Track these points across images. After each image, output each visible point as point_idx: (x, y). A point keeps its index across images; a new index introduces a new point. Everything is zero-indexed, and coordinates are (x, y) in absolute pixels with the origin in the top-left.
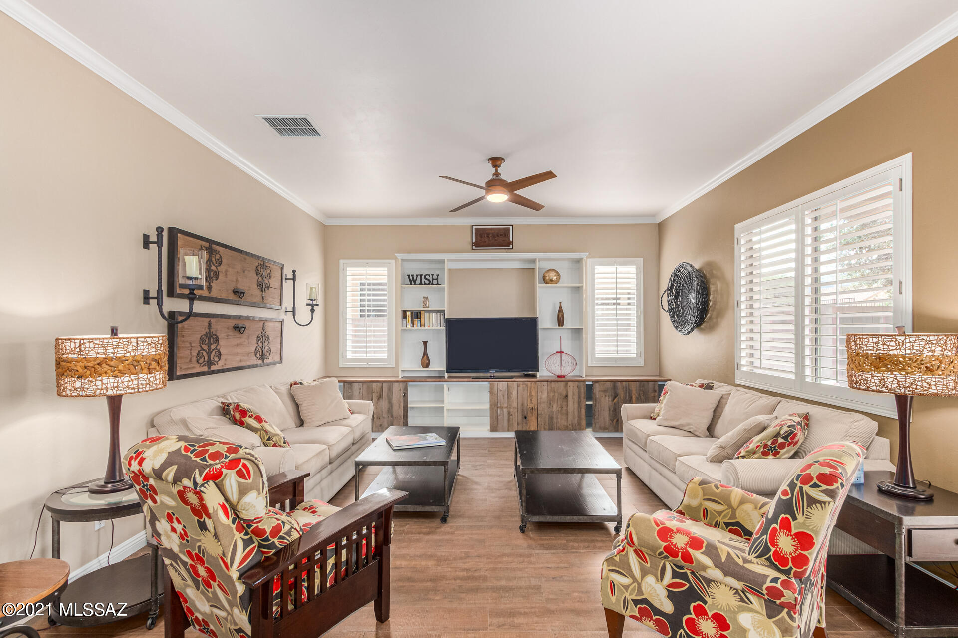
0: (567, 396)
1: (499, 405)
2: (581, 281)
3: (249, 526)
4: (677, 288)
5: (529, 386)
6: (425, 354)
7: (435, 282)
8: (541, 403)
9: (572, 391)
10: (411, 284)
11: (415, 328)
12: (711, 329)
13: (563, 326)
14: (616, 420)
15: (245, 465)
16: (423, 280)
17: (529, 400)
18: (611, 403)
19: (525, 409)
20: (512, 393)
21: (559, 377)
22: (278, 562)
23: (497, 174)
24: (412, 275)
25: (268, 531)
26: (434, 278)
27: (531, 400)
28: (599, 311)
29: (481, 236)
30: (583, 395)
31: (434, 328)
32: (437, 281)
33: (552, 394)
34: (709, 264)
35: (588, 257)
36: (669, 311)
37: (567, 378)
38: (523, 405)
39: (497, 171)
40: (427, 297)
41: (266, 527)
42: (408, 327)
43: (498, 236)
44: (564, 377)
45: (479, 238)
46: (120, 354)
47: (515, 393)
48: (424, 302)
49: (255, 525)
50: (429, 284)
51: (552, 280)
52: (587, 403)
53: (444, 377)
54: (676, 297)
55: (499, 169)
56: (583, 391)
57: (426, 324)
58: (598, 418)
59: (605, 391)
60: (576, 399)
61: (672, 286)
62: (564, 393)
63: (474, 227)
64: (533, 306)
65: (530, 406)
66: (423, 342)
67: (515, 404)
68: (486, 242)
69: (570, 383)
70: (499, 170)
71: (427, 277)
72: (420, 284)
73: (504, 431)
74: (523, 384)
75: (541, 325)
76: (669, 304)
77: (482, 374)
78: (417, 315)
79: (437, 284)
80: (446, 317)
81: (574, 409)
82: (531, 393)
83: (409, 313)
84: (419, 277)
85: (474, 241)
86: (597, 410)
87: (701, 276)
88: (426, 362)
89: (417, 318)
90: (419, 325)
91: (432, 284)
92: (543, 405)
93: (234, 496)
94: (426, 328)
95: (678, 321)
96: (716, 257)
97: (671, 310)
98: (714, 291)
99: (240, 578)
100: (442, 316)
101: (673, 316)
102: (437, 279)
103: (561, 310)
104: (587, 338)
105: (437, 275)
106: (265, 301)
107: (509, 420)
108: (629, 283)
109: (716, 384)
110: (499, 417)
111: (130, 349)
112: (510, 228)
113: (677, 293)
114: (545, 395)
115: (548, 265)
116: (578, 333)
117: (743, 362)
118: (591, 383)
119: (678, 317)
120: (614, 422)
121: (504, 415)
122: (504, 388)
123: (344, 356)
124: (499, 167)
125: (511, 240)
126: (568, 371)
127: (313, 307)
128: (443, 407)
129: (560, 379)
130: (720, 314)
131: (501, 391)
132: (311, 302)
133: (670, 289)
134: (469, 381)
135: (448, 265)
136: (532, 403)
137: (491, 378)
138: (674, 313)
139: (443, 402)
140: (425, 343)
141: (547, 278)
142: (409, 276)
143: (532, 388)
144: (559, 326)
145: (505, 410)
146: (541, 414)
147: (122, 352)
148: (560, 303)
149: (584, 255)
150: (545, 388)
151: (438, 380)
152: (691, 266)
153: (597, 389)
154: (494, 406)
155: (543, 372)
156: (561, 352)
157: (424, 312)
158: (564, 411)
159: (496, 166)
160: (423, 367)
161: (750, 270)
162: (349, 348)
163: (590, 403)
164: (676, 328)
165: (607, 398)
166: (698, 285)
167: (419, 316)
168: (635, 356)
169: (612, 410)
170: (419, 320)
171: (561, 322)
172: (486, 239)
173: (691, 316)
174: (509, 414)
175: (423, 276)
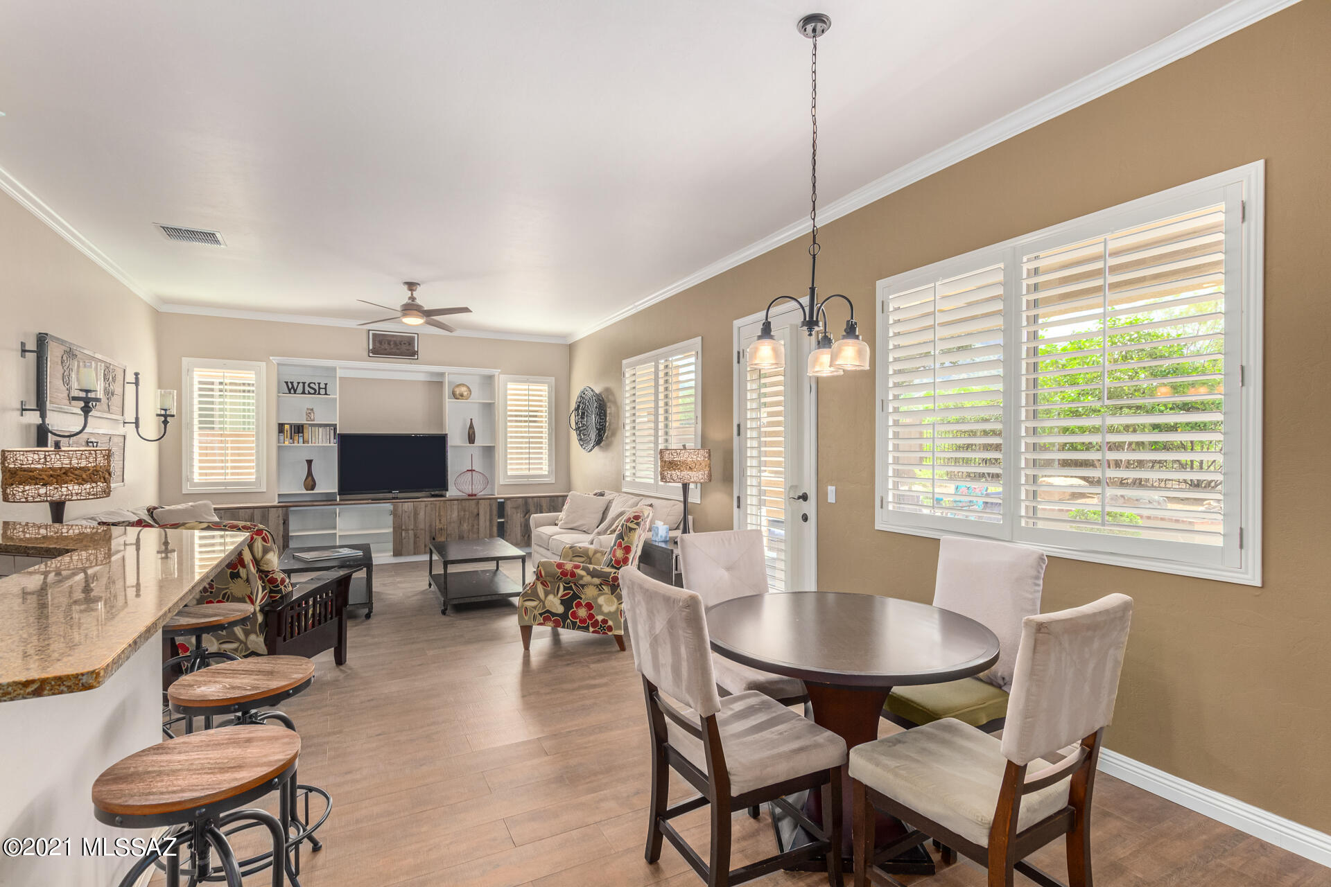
0: (478, 514)
1: (403, 528)
2: (492, 395)
3: (267, 576)
4: (582, 410)
5: (438, 506)
6: (310, 473)
7: (322, 391)
8: (450, 523)
9: (484, 509)
10: (290, 393)
11: (296, 444)
12: (608, 446)
13: (473, 443)
14: (527, 536)
15: (266, 534)
16: (307, 388)
17: (438, 521)
18: (522, 520)
19: (433, 530)
20: (419, 514)
21: (469, 495)
22: (283, 601)
23: (412, 298)
24: (292, 383)
25: (279, 580)
26: (321, 387)
27: (440, 520)
28: (512, 428)
29: (380, 343)
30: (495, 512)
31: (320, 445)
32: (326, 391)
33: (462, 513)
34: (608, 390)
35: (500, 373)
36: (576, 429)
37: (478, 497)
38: (430, 526)
39: (412, 295)
40: (312, 410)
41: (277, 577)
42: (287, 443)
43: (401, 344)
44: (475, 495)
45: (378, 345)
46: (83, 464)
47: (422, 515)
48: (308, 415)
49: (271, 575)
50: (314, 394)
51: (462, 395)
52: (499, 520)
53: (336, 500)
54: (582, 418)
55: (414, 292)
56: (495, 508)
57: (310, 440)
58: (509, 535)
59: (516, 508)
60: (488, 517)
61: (579, 406)
62: (476, 511)
63: (371, 332)
64: (441, 423)
65: (439, 526)
66: (307, 460)
67: (422, 526)
68: (386, 349)
69: (481, 501)
70: (415, 294)
71: (312, 385)
72: (302, 394)
73: (409, 554)
74: (431, 504)
75: (451, 442)
76: (576, 424)
77: (381, 496)
78: (298, 429)
79: (326, 394)
80: (338, 432)
81: (485, 527)
82: (439, 513)
83: (287, 427)
84: (301, 385)
85: (371, 347)
86: (508, 527)
87: (601, 400)
88: (310, 483)
89: (299, 433)
90: (301, 440)
91: (319, 394)
92: (452, 525)
93: (259, 554)
94: (310, 444)
95: (583, 441)
96: (612, 385)
97: (578, 429)
98: (610, 414)
99: (260, 611)
100: (332, 432)
101: (580, 435)
102: (325, 388)
103: (471, 427)
104: (499, 454)
105: (326, 384)
106: (111, 411)
107: (415, 543)
108: (541, 401)
109: (607, 492)
110: (404, 541)
111: (91, 460)
112: (414, 337)
113: (583, 413)
114: (455, 515)
115: (458, 380)
116: (489, 451)
117: (627, 473)
118: (502, 500)
119: (584, 435)
120: (526, 538)
121: (409, 538)
122: (410, 510)
123: (190, 480)
124: (415, 290)
125: (416, 349)
126: (479, 490)
127: (166, 418)
128: (335, 534)
129: (470, 498)
130: (614, 434)
131: (406, 512)
132: (163, 412)
133: (577, 409)
134: (368, 503)
135: (339, 373)
136: (440, 523)
137: (394, 498)
138: (580, 431)
139: (335, 528)
140: (309, 462)
141: (458, 393)
142: (287, 383)
143: (441, 507)
144: (470, 443)
145: (411, 533)
146: (450, 534)
147: (85, 463)
148: (471, 419)
149: (496, 372)
150: (455, 507)
151: (329, 503)
152: (592, 390)
153: (509, 508)
154: (398, 529)
155: (452, 492)
156: (472, 470)
157: (307, 426)
158: (475, 530)
159: (411, 290)
160: (307, 490)
161: (633, 398)
162: (196, 470)
163: (502, 520)
164: (582, 445)
165: (519, 514)
166: (596, 407)
167: (301, 430)
168: (547, 473)
169: (523, 525)
170: (302, 435)
171: (471, 439)
172: (386, 346)
173: (593, 435)
174: (416, 536)
175: (306, 385)
